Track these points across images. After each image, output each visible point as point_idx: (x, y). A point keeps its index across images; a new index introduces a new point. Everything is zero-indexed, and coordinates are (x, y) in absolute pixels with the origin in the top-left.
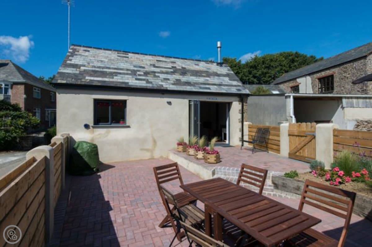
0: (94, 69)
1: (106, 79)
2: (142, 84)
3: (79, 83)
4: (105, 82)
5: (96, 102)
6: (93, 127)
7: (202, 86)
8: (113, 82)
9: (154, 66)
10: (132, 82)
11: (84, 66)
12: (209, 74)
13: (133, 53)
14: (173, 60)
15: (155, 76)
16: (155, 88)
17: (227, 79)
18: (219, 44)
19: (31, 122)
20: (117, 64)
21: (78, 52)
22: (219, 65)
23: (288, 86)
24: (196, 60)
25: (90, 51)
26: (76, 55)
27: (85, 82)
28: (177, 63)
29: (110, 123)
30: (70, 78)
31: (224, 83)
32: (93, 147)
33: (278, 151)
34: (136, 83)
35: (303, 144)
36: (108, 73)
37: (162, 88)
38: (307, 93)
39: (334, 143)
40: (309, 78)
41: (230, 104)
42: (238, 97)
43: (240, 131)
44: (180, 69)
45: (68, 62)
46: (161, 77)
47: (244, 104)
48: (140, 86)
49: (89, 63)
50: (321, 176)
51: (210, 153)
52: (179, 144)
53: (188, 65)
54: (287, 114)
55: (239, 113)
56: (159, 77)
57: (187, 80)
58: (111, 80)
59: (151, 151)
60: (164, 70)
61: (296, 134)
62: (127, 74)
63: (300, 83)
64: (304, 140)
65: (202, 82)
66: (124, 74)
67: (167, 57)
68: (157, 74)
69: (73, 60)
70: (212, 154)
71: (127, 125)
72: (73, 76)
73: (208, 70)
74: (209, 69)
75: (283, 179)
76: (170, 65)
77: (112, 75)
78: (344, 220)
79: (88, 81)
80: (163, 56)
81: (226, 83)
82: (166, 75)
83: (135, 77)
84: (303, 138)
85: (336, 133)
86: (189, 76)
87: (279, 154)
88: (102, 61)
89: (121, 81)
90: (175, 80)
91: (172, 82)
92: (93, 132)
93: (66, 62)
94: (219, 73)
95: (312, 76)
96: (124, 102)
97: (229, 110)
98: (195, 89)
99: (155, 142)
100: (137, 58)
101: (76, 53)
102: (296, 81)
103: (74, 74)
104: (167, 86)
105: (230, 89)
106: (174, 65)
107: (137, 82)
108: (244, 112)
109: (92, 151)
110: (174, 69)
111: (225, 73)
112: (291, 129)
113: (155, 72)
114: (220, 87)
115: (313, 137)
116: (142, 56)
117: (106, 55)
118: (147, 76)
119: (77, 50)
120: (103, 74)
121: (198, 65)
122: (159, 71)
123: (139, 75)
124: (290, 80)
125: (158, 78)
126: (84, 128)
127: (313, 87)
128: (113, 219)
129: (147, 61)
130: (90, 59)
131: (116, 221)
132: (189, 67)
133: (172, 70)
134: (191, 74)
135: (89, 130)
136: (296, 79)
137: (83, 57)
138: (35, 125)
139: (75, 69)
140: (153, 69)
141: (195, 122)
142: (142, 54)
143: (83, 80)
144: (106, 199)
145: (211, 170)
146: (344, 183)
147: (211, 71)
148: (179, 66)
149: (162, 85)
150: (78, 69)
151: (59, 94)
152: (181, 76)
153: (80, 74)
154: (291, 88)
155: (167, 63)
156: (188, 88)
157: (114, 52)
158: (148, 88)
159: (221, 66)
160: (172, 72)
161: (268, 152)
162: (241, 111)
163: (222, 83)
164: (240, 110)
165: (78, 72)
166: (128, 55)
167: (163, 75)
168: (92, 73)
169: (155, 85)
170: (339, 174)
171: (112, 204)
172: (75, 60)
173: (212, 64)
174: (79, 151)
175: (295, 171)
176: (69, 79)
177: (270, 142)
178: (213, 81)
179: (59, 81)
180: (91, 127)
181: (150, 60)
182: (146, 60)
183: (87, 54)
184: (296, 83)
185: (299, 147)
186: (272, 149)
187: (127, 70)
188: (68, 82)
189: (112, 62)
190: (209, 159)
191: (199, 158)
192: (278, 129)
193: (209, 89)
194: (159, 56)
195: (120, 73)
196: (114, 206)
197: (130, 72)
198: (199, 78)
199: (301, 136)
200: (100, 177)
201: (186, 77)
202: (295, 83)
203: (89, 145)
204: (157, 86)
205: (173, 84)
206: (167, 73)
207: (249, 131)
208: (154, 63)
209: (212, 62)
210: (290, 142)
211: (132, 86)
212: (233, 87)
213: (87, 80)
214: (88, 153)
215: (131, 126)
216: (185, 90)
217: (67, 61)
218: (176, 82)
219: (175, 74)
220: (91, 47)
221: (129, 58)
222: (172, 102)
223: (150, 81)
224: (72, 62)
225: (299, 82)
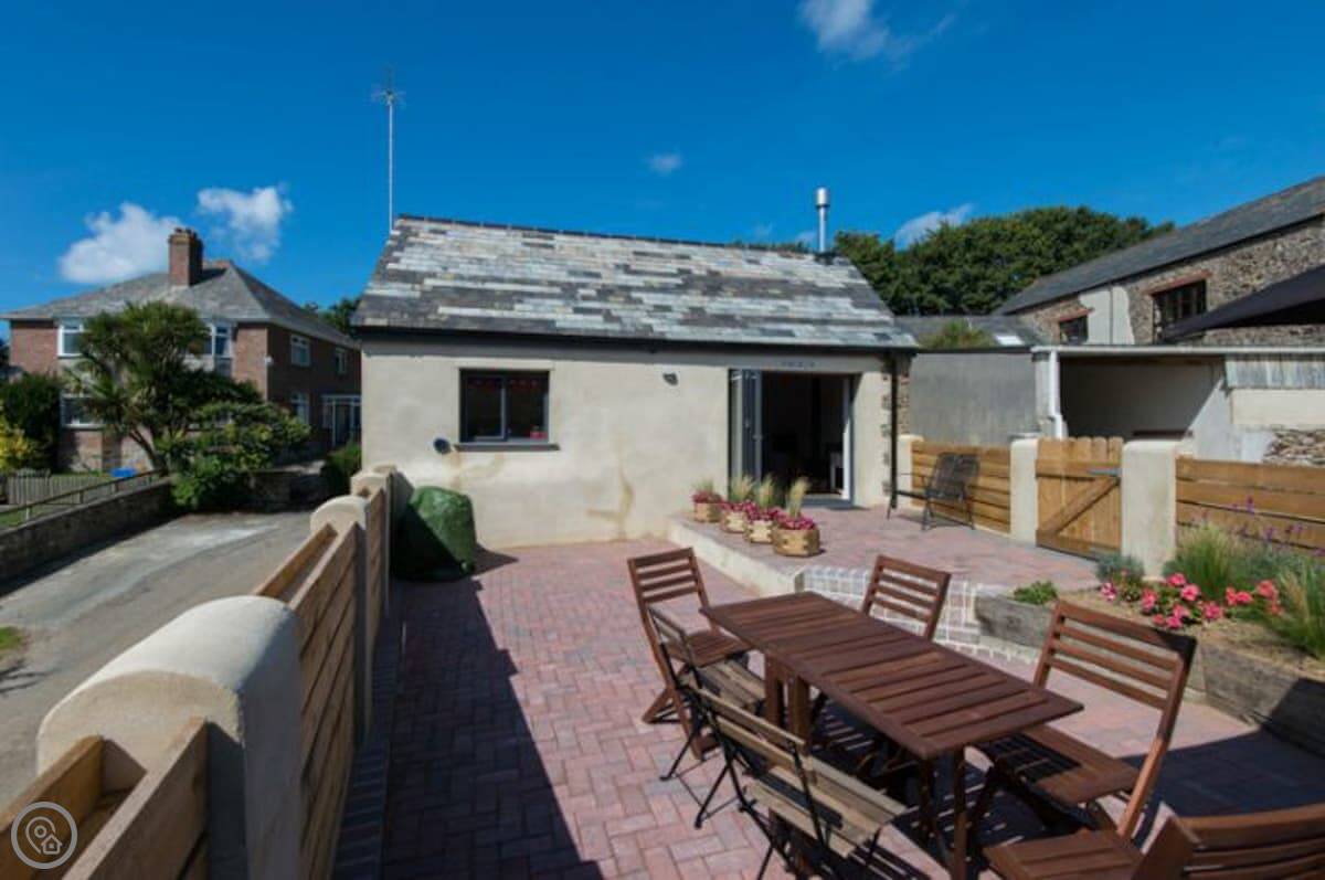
0: (459, 284)
1: (494, 313)
2: (594, 324)
3: (421, 324)
4: (489, 320)
5: (467, 376)
6: (459, 449)
7: (769, 326)
8: (512, 321)
9: (627, 269)
10: (566, 318)
11: (432, 275)
12: (788, 289)
13: (566, 233)
14: (681, 249)
15: (630, 300)
16: (630, 336)
17: (844, 303)
18: (822, 197)
19: (286, 434)
20: (523, 267)
21: (416, 235)
22: (822, 260)
23: (1051, 318)
24: (752, 247)
25: (450, 233)
26: (411, 245)
27: (436, 320)
28: (694, 257)
29: (502, 437)
30: (396, 310)
31: (835, 316)
32: (459, 502)
33: (1004, 523)
34: (576, 321)
35: (1082, 501)
36: (498, 293)
37: (651, 335)
38: (1115, 341)
39: (1179, 501)
40: (1120, 293)
41: (853, 380)
42: (881, 359)
43: (886, 461)
44: (700, 278)
45: (391, 266)
46: (645, 301)
47: (901, 379)
48: (587, 330)
49: (445, 269)
50: (1129, 601)
51: (791, 525)
52: (699, 499)
53: (729, 264)
54: (1039, 410)
55: (884, 406)
56: (640, 301)
57: (725, 310)
58: (506, 314)
59: (618, 517)
60: (655, 281)
61: (1061, 471)
62: (551, 296)
63: (1091, 310)
64: (1084, 492)
65: (769, 315)
66: (542, 295)
67: (663, 241)
68: (635, 295)
69: (403, 261)
70: (794, 529)
71: (551, 441)
72: (405, 304)
73: (787, 278)
74: (789, 273)
75: (1011, 608)
76: (673, 267)
77: (509, 299)
78: (1159, 713)
79: (444, 319)
80: (652, 240)
81: (844, 317)
82: (660, 296)
83: (575, 305)
84: (1082, 486)
85: (1185, 471)
86: (727, 297)
87: (1005, 535)
88: (480, 261)
89: (534, 316)
90: (686, 310)
91: (680, 316)
92: (458, 462)
93: (384, 268)
94: (821, 284)
95: (1131, 286)
96: (543, 377)
97: (852, 399)
98: (747, 335)
99: (629, 490)
100: (578, 249)
101: (412, 239)
102: (1078, 302)
103: (409, 300)
104: (665, 329)
105: (855, 333)
106: (685, 265)
107: (580, 317)
108: (899, 402)
109: (457, 515)
110: (685, 276)
111: (841, 286)
112: (1046, 457)
113: (627, 289)
114: (822, 327)
115: (1113, 482)
116: (592, 240)
117: (492, 242)
118: (606, 301)
119: (414, 230)
120: (485, 298)
121: (756, 262)
122: (641, 284)
123: (585, 298)
124: (1058, 300)
125: (641, 307)
126: (433, 450)
127: (1134, 321)
128: (520, 695)
129: (604, 255)
130: (450, 257)
131: (527, 702)
132: (729, 269)
133: (678, 281)
134: (734, 290)
135: (449, 455)
136: (1075, 295)
137: (431, 251)
138: (297, 440)
139: (409, 286)
140: (623, 279)
141: (748, 433)
142: (591, 235)
143: (432, 317)
144: (500, 646)
145: (790, 575)
146: (1200, 623)
147: (795, 280)
148: (699, 266)
149: (650, 327)
150: (417, 286)
151: (369, 354)
152: (706, 299)
153: (421, 299)
154: (1061, 324)
155: (664, 261)
156: (727, 334)
157: (513, 233)
158: (610, 335)
159: (829, 263)
160: (678, 286)
161: (973, 528)
162: (889, 402)
163: (829, 314)
164: (885, 399)
165: (417, 294)
166: (551, 238)
167: (652, 295)
168: (455, 296)
169: (629, 328)
170: (1182, 595)
171: (515, 658)
172: (410, 261)
173: (799, 258)
174: (424, 514)
175: (1049, 584)
176: (395, 314)
177: (978, 495)
178: (802, 309)
179: (369, 322)
180: (453, 449)
181: (614, 253)
182: (603, 252)
183: (440, 240)
184: (1077, 309)
185: (1070, 512)
186: (985, 518)
187: (552, 284)
188: (392, 324)
189: (510, 262)
190: (786, 542)
191: (756, 540)
192: (1003, 457)
193: (790, 334)
194: (640, 239)
195: (531, 295)
196: (521, 663)
197: (557, 290)
198: (760, 304)
199: (1076, 479)
200: (478, 586)
201: (719, 299)
202: (1071, 309)
203: (448, 497)
204: (637, 330)
205: (683, 323)
206: (664, 289)
207: (916, 463)
208: (628, 263)
209: (800, 250)
210: (1041, 495)
211: (564, 329)
212: (862, 329)
213: (442, 315)
214: (449, 520)
215: (562, 446)
216: (718, 338)
217: (388, 262)
218: (689, 317)
219: (686, 293)
220: (448, 221)
221: (557, 247)
222: (679, 377)
223: (614, 313)
224: (402, 266)
225: (1088, 306)
